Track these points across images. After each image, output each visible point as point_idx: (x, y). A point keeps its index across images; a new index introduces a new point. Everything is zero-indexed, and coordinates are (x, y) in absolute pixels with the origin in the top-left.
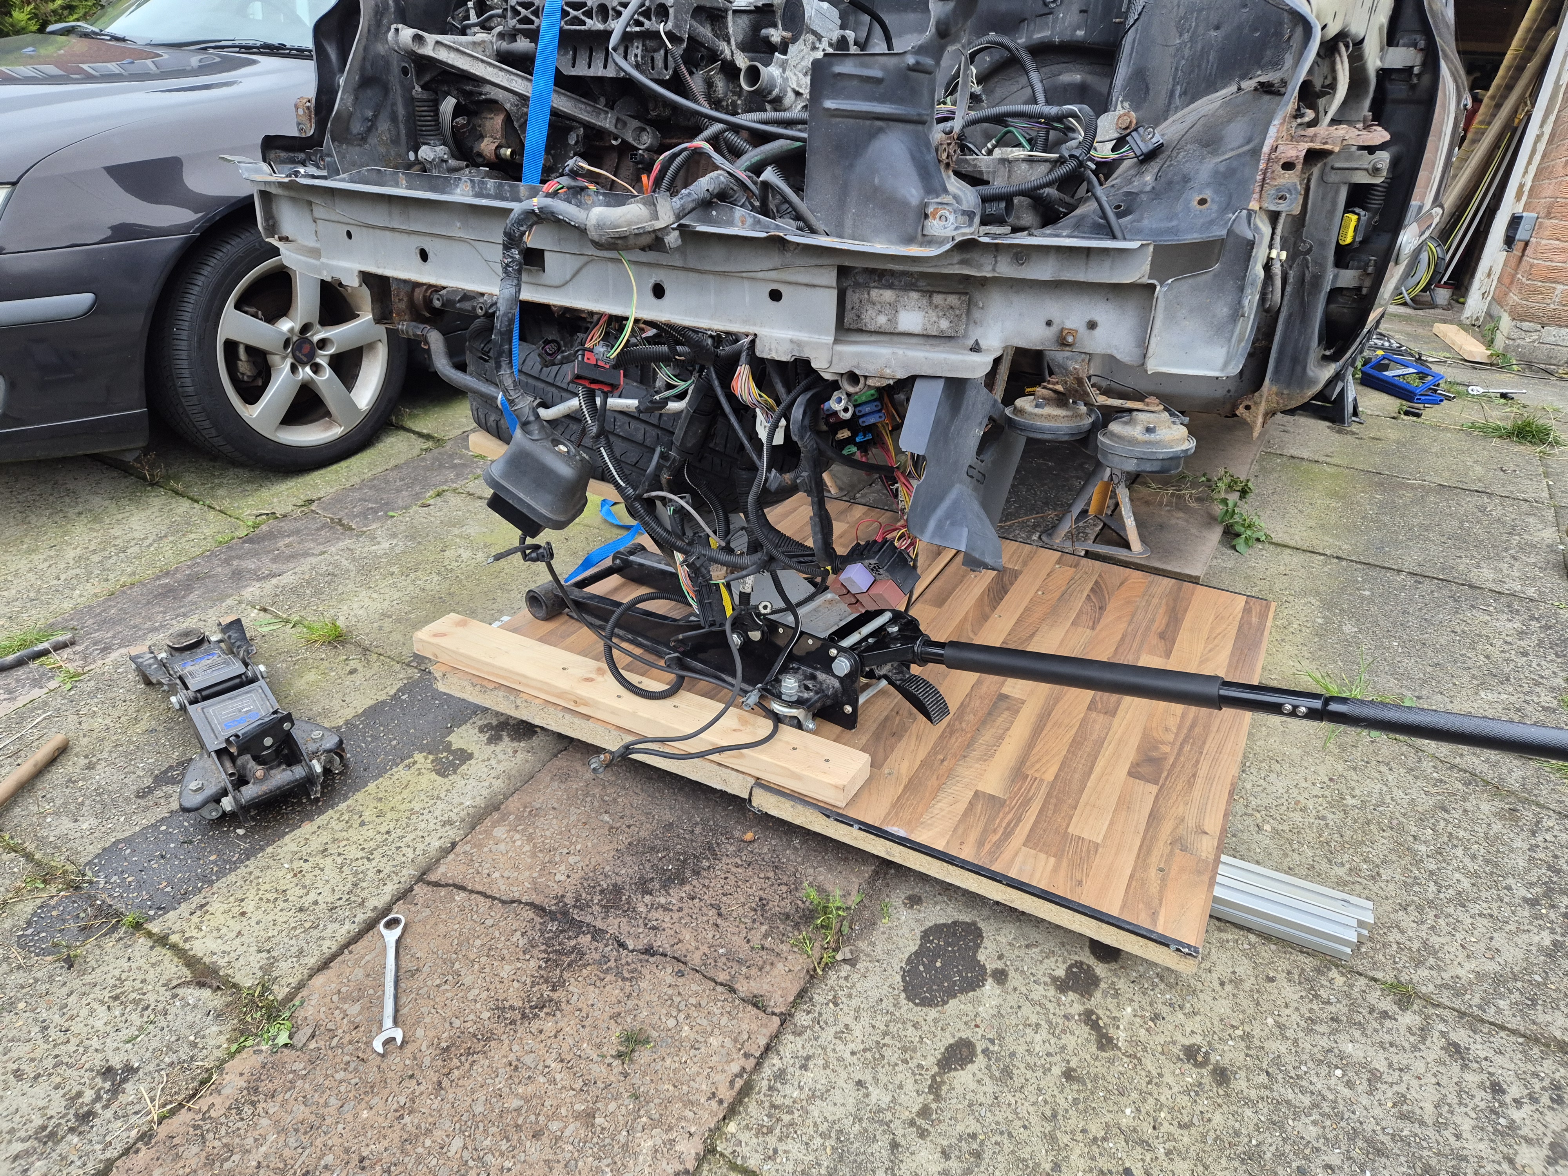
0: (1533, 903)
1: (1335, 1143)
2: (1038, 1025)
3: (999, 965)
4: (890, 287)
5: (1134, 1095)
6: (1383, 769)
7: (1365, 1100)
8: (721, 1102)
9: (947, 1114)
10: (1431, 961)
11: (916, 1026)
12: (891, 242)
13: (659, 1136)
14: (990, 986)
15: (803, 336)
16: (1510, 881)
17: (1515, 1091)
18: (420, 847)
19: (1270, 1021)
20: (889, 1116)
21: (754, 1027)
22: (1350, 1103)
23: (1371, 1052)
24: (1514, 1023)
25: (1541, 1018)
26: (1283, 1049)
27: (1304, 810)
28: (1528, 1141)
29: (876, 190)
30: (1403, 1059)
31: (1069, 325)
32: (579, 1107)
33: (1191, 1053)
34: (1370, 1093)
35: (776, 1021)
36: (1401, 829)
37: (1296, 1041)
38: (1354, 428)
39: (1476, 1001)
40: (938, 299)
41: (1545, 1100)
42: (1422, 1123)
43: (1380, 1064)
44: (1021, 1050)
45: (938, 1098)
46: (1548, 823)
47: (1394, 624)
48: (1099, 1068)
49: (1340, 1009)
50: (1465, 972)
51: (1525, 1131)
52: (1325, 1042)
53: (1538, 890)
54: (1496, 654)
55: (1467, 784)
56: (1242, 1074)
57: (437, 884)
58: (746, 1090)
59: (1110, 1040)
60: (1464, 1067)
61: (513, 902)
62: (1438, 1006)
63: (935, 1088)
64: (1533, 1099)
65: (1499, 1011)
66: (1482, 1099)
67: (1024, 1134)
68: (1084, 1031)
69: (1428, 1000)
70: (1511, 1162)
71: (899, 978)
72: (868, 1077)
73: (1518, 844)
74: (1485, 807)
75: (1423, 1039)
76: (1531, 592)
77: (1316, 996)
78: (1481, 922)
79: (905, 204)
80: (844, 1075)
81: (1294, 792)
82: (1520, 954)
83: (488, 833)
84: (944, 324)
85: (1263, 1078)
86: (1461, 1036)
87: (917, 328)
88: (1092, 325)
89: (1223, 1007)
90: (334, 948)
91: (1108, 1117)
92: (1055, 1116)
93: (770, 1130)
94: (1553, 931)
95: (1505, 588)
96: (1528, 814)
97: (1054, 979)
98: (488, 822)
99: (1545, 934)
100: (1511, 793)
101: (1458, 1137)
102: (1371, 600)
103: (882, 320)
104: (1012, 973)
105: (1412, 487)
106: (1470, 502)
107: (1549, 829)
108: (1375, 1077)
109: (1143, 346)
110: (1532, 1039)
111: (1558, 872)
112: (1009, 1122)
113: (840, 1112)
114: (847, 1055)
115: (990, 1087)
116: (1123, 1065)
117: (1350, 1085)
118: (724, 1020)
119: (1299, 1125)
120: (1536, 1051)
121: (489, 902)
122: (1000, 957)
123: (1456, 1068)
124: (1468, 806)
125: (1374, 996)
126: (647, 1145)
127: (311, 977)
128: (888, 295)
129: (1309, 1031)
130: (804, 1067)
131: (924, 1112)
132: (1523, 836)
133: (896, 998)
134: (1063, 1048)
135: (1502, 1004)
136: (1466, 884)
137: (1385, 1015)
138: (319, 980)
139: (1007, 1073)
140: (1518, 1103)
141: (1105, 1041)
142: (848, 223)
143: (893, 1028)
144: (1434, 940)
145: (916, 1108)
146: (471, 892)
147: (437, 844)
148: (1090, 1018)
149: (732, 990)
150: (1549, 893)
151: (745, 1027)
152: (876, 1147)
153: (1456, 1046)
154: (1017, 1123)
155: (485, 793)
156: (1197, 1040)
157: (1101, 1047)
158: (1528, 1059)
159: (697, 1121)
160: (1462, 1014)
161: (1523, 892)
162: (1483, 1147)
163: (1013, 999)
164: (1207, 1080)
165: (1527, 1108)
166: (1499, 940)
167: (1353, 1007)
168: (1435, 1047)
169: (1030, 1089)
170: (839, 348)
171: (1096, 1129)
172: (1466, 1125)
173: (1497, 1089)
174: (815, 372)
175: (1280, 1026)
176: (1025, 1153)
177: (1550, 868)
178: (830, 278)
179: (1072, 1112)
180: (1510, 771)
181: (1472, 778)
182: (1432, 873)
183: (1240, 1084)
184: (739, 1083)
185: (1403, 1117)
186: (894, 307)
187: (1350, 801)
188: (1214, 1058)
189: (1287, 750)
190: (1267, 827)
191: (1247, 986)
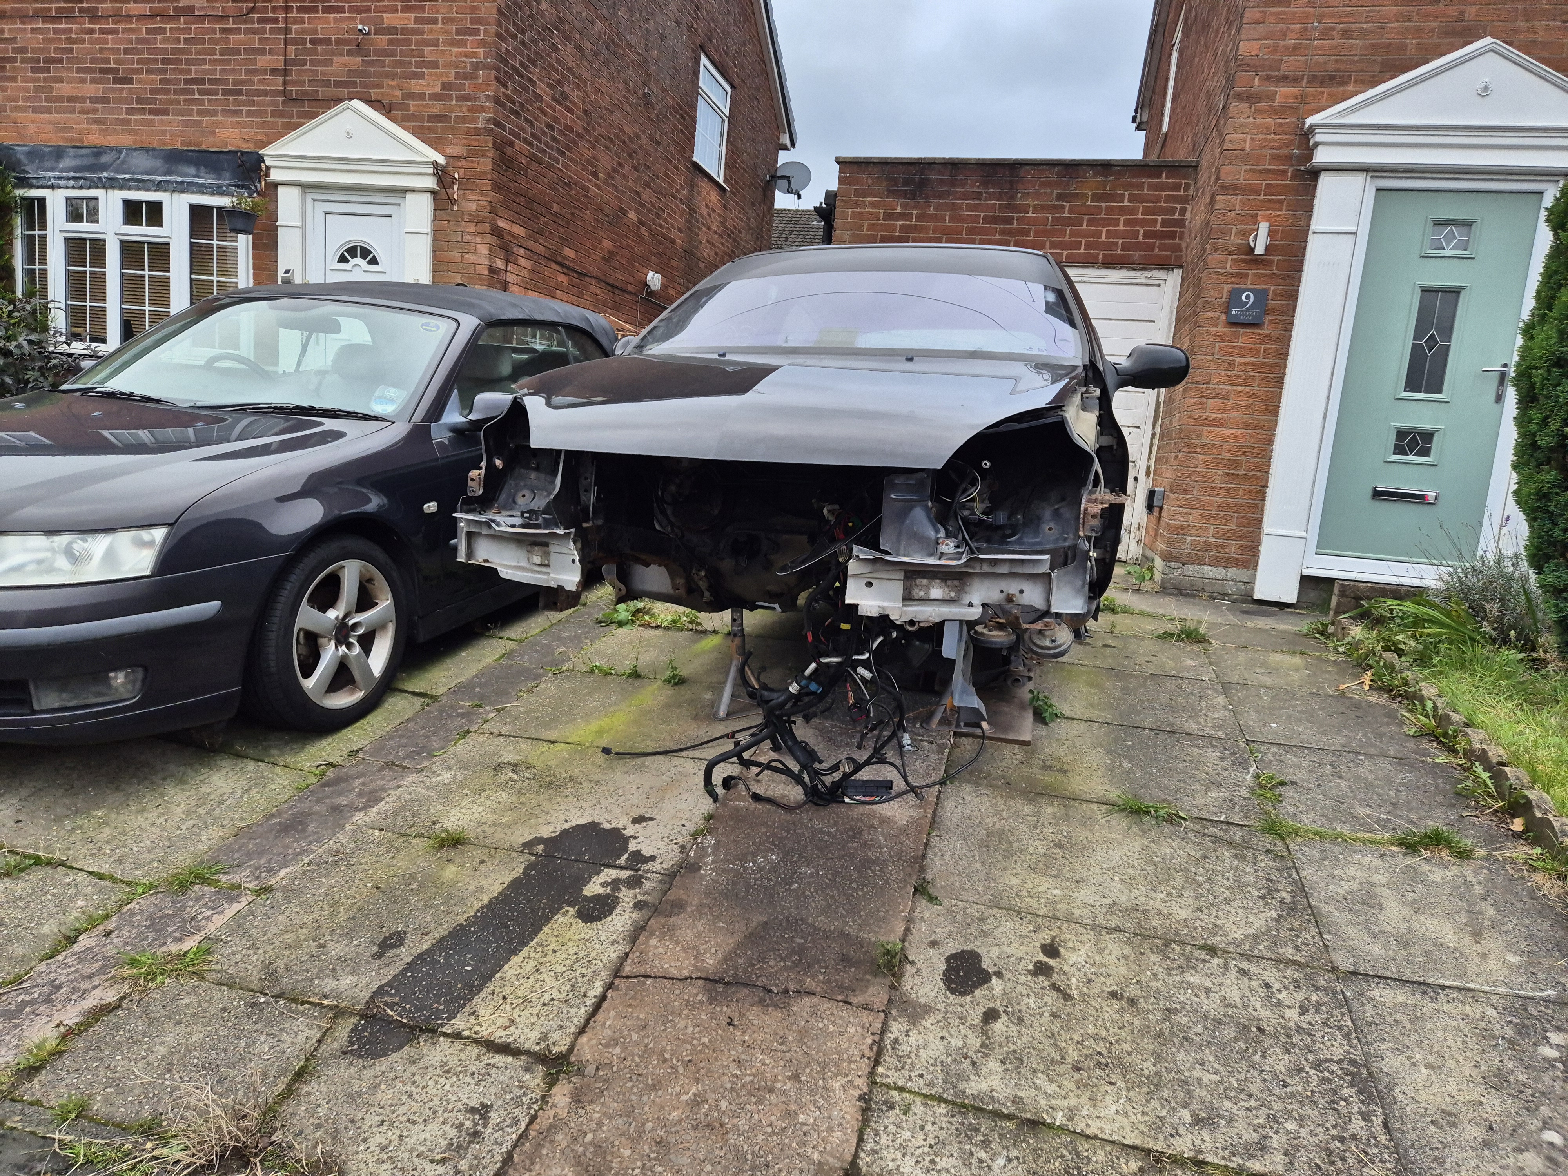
0: (1263, 897)
1: (1196, 1023)
2: (1028, 995)
3: (996, 969)
4: (924, 578)
5: (1091, 1019)
6: (1169, 840)
7: (1206, 1002)
8: (869, 1058)
9: (996, 1045)
10: (1220, 932)
11: (961, 1006)
12: (923, 556)
13: (841, 1081)
14: (994, 980)
15: (885, 604)
16: (1249, 889)
17: (1277, 986)
18: (604, 959)
19: (1148, 973)
20: (965, 1050)
21: (871, 1019)
22: (1198, 1004)
23: (1203, 980)
24: (1269, 955)
25: (1281, 951)
26: (1159, 985)
27: (1133, 867)
28: (1289, 1007)
29: (915, 533)
30: (1220, 980)
31: (1011, 592)
32: (789, 1074)
33: (1113, 995)
34: (1208, 998)
35: (882, 1015)
36: (1187, 870)
37: (1164, 980)
38: (1088, 640)
39: (1247, 948)
40: (949, 582)
41: (1292, 987)
42: (1237, 1007)
43: (1208, 984)
44: (1024, 1008)
45: (988, 1038)
46: (1260, 858)
47: (1151, 759)
48: (1069, 1009)
49: (1181, 961)
50: (1239, 935)
51: (1286, 1003)
52: (1178, 978)
53: (1263, 891)
54: (1210, 770)
55: (1214, 843)
56: (1142, 1000)
57: (628, 977)
58: (880, 1053)
59: (1069, 995)
60: (1250, 979)
61: (686, 979)
62: (1230, 953)
63: (985, 1033)
64: (1286, 988)
65: (1260, 950)
66: (1262, 992)
67: (1041, 1046)
68: (1054, 993)
69: (1224, 951)
70: (1283, 1017)
71: (942, 984)
72: (945, 1033)
73: (1248, 870)
74: (1227, 854)
75: (1227, 969)
76: (1220, 734)
77: (1168, 958)
78: (1240, 911)
79: (928, 539)
80: (932, 1035)
81: (1125, 858)
82: (1263, 923)
83: (646, 943)
84: (953, 594)
85: (1153, 1000)
86: (1244, 965)
87: (940, 597)
88: (1022, 592)
89: (1123, 970)
90: (582, 1021)
91: (1082, 1031)
92: (1053, 1035)
93: (903, 1068)
94: (1276, 910)
95: (1205, 733)
96: (1250, 854)
97: (1029, 971)
98: (642, 938)
99: (1273, 912)
100: (1238, 845)
101: (1256, 1010)
102: (1133, 747)
103: (922, 594)
104: (1004, 972)
105: (1136, 677)
106: (1171, 684)
107: (1262, 861)
108: (1208, 991)
109: (1048, 601)
110: (1279, 961)
111: (1271, 881)
112: (1030, 1042)
113: (938, 1053)
114: (929, 1026)
115: (1014, 1028)
116: (1080, 1006)
117: (1196, 996)
118: (851, 1019)
119: (1178, 1018)
120: (1282, 967)
121: (671, 982)
122: (995, 965)
123: (1246, 980)
124: (1218, 854)
125: (1197, 953)
126: (837, 1085)
127: (576, 1039)
128: (925, 582)
129: (1169, 975)
130: (907, 1035)
131: (983, 1045)
132: (1250, 865)
133: (945, 994)
134: (1046, 1003)
135: (1261, 947)
136: (1227, 893)
137: (1204, 961)
138: (583, 1039)
139: (1020, 1021)
140: (1279, 991)
141: (1067, 997)
142: (902, 548)
143: (950, 1009)
144: (1218, 922)
145: (978, 1044)
146: (656, 978)
147: (614, 956)
148: (1054, 987)
149: (850, 1004)
150: (1270, 892)
151: (865, 1020)
152: (964, 1065)
153: (1243, 970)
154: (1035, 1042)
155: (629, 922)
156: (1115, 988)
157: (1066, 1000)
158: (1279, 970)
159: (860, 1069)
160: (1242, 955)
161: (1257, 893)
162: (1268, 1013)
163: (1010, 985)
164: (1126, 1006)
165: (1284, 993)
166: (1251, 918)
167: (1188, 959)
168: (1233, 973)
169: (1036, 1025)
170: (905, 608)
171: (1076, 1037)
172: (1258, 1005)
173: (1268, 986)
174: (892, 621)
175: (1154, 974)
176: (1045, 1054)
177: (1267, 880)
178: (901, 575)
179: (1062, 1032)
180: (1235, 834)
181: (1216, 839)
182: (1209, 890)
183: (1143, 1004)
184: (875, 1048)
185: (1227, 1006)
186: (928, 587)
187: (1156, 859)
188: (1126, 995)
189: (1114, 836)
190: (1116, 878)
191: (1132, 958)
